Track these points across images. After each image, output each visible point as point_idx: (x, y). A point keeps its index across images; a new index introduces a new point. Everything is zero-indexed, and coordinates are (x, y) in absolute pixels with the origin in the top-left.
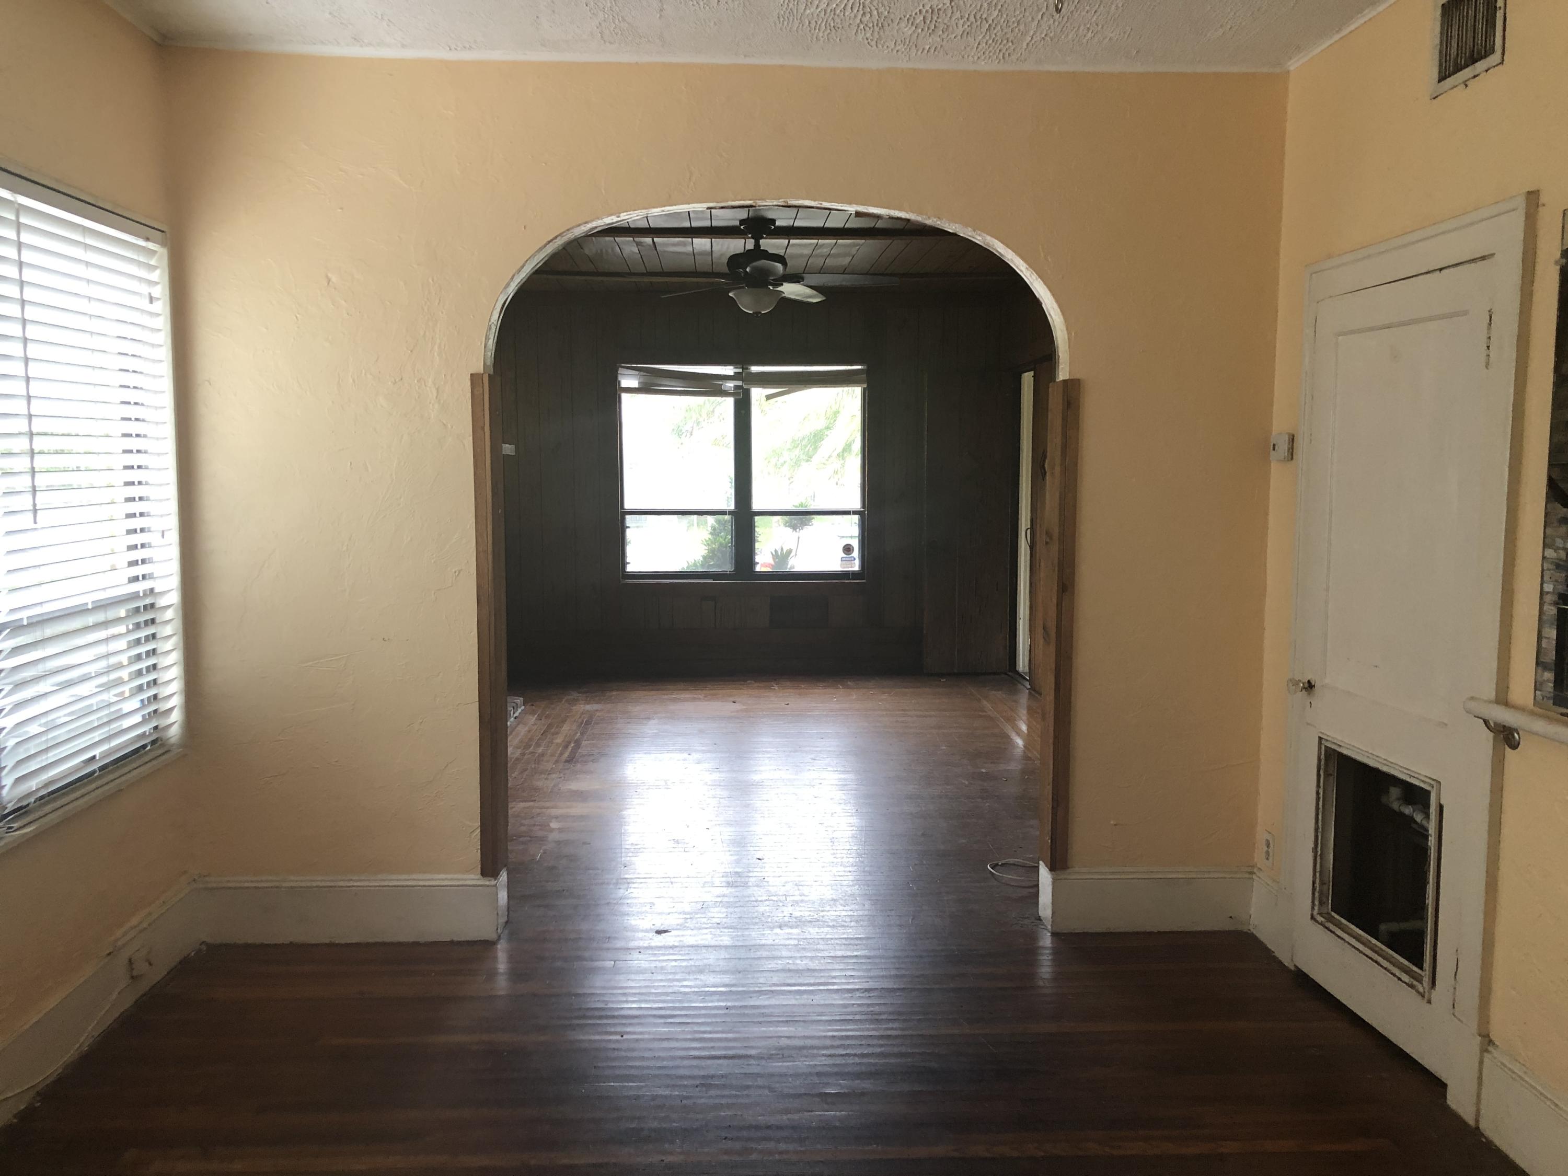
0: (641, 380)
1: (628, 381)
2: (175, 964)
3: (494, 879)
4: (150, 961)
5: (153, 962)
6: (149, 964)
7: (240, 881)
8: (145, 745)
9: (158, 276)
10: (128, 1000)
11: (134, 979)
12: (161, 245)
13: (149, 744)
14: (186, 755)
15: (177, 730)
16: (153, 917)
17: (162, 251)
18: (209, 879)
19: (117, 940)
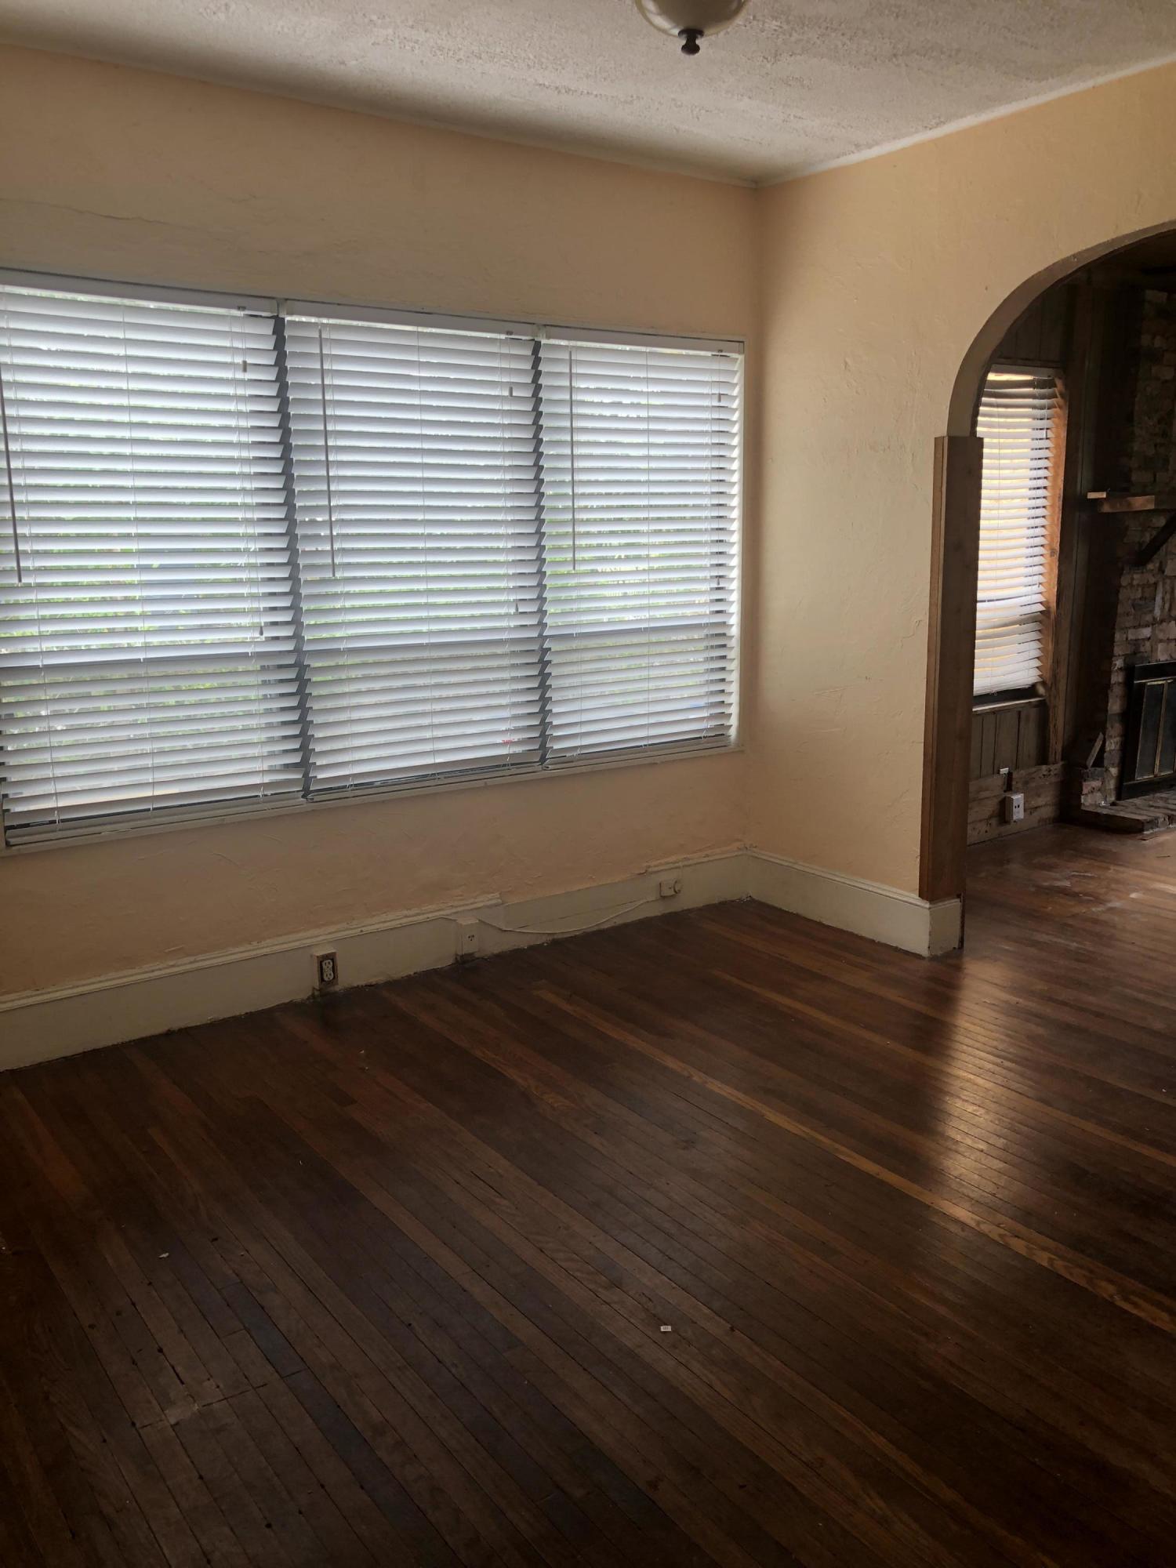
2: (716, 901)
3: (931, 904)
4: (677, 890)
5: (679, 891)
6: (675, 891)
7: (771, 857)
8: (700, 738)
9: (737, 379)
10: (656, 910)
11: (663, 898)
12: (739, 352)
13: (704, 737)
14: (742, 752)
15: (733, 732)
16: (690, 862)
17: (741, 357)
18: (755, 849)
19: (649, 867)
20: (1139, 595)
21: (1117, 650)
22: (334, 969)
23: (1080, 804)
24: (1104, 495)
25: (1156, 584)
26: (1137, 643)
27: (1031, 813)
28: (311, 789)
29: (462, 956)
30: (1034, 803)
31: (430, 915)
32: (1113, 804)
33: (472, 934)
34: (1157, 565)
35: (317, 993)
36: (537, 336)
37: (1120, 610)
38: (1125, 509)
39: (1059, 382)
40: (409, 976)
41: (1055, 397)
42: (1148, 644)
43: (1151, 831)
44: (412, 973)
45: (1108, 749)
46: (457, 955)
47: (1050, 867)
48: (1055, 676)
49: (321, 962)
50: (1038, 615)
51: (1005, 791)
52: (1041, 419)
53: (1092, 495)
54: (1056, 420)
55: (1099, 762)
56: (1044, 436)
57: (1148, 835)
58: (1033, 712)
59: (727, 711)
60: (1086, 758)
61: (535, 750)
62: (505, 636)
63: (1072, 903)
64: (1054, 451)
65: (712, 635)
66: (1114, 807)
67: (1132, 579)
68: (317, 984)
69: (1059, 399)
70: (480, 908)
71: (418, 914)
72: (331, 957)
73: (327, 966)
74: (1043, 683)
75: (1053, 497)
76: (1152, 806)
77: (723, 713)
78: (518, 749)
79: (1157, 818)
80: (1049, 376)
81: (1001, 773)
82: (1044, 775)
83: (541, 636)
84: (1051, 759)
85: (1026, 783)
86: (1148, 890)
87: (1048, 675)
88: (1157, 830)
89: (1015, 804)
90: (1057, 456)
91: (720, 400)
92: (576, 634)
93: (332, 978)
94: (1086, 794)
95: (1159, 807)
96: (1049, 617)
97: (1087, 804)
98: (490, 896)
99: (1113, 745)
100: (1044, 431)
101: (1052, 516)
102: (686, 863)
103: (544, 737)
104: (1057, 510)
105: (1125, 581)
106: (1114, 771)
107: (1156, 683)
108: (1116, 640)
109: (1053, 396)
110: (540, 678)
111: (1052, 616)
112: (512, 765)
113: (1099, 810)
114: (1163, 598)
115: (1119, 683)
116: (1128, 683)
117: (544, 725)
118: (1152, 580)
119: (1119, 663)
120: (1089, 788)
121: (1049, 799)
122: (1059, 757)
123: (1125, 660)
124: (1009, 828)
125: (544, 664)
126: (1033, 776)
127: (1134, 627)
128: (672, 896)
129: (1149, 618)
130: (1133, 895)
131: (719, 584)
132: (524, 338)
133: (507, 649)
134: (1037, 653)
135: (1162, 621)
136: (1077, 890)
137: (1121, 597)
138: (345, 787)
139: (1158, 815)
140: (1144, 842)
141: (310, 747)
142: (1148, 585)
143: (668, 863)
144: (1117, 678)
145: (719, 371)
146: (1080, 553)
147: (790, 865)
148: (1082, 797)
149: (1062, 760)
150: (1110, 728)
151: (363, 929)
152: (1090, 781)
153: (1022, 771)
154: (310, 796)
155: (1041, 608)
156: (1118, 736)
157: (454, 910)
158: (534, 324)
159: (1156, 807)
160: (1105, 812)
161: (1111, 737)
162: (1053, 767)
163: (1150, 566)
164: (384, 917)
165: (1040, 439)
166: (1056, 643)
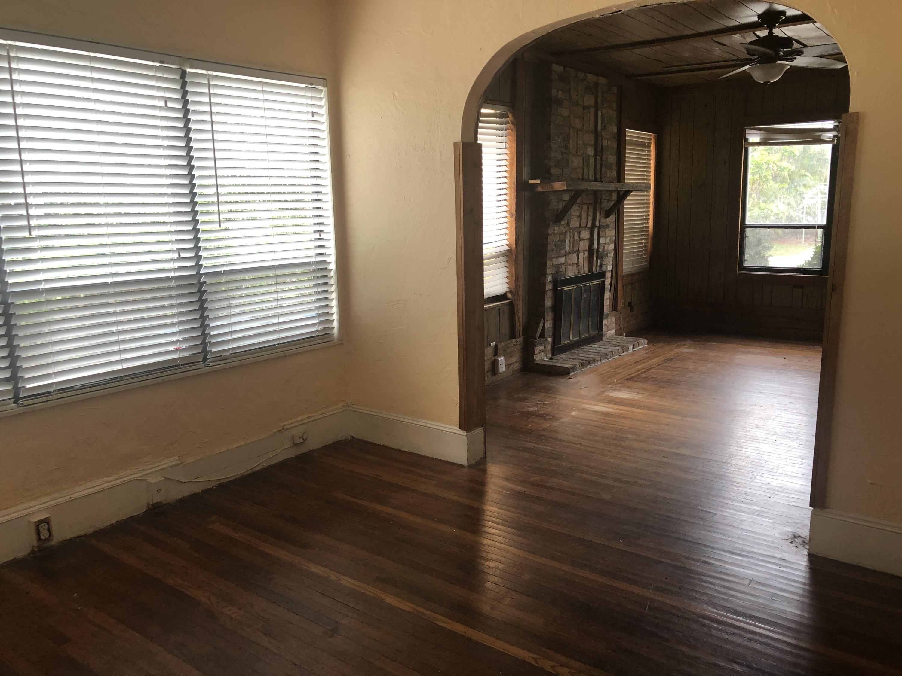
0: (762, 137)
1: (754, 137)
2: (330, 443)
3: (467, 432)
4: (304, 438)
5: (306, 439)
6: (304, 440)
7: (365, 410)
8: (315, 337)
9: (324, 102)
10: (292, 453)
11: (295, 445)
12: (324, 86)
13: (317, 336)
14: (342, 344)
15: (335, 331)
16: (313, 419)
17: (324, 89)
18: (354, 406)
19: (285, 425)
20: (558, 239)
21: (549, 271)
22: (49, 530)
23: (534, 360)
24: (539, 181)
25: (566, 232)
26: (558, 266)
27: (508, 367)
28: (21, 396)
29: (153, 505)
30: (510, 361)
31: (125, 479)
32: (551, 359)
33: (160, 488)
34: (566, 222)
35: (36, 549)
36: (183, 66)
37: (549, 248)
38: (550, 190)
39: (510, 115)
40: (112, 525)
41: (509, 123)
42: (563, 267)
43: (573, 373)
44: (114, 522)
45: (546, 327)
46: (149, 504)
47: (525, 399)
48: (517, 287)
49: (38, 526)
50: (506, 252)
51: (494, 356)
52: (502, 136)
53: (532, 182)
54: (510, 137)
55: (542, 336)
56: (504, 147)
57: (572, 376)
58: (506, 309)
59: (331, 319)
60: (536, 333)
61: (199, 353)
62: (171, 274)
63: (541, 421)
64: (510, 155)
65: (318, 269)
66: (551, 360)
67: (554, 230)
68: (35, 543)
69: (511, 125)
70: (165, 468)
71: (117, 479)
72: (46, 521)
73: (43, 528)
74: (511, 292)
75: (510, 183)
76: (571, 358)
77: (328, 320)
78: (186, 354)
79: (576, 365)
80: (505, 111)
81: (492, 345)
82: (514, 345)
83: (198, 273)
84: (517, 334)
85: (505, 350)
86: (579, 409)
87: (513, 287)
88: (576, 372)
89: (500, 363)
90: (511, 159)
91: (313, 116)
92: (224, 271)
93: (47, 536)
94: (536, 354)
95: (575, 359)
96: (512, 253)
97: (537, 359)
98: (171, 459)
99: (549, 325)
100: (504, 143)
101: (510, 194)
102: (309, 420)
103: (204, 344)
104: (513, 190)
105: (550, 231)
106: (550, 340)
107: (568, 289)
108: (547, 265)
109: (507, 123)
110: (199, 303)
111: (514, 252)
112: (182, 365)
113: (544, 363)
114: (570, 241)
115: (550, 290)
116: (555, 289)
117: (204, 335)
118: (564, 231)
119: (549, 278)
120: (538, 350)
121: (517, 358)
122: (521, 334)
123: (552, 276)
124: (497, 377)
125: (201, 293)
126: (509, 345)
127: (556, 258)
128: (302, 443)
129: (563, 252)
130: (573, 413)
131: (320, 236)
132: (173, 66)
133: (173, 283)
134: (506, 274)
135: (570, 253)
136: (541, 412)
137: (549, 240)
138: (50, 392)
139: (576, 363)
140: (571, 380)
141: (18, 365)
142: (562, 233)
143: (296, 421)
144: (549, 287)
145: (312, 97)
146: (526, 216)
147: (377, 414)
148: (535, 356)
149: (523, 335)
150: (547, 316)
151: (72, 496)
152: (537, 347)
153: (502, 344)
154: (20, 402)
155: (507, 248)
156: (551, 319)
157: (145, 472)
158: (180, 57)
159: (573, 359)
160: (548, 363)
161: (547, 320)
162: (518, 340)
163: (563, 223)
164: (89, 485)
165: (502, 148)
166: (517, 268)
